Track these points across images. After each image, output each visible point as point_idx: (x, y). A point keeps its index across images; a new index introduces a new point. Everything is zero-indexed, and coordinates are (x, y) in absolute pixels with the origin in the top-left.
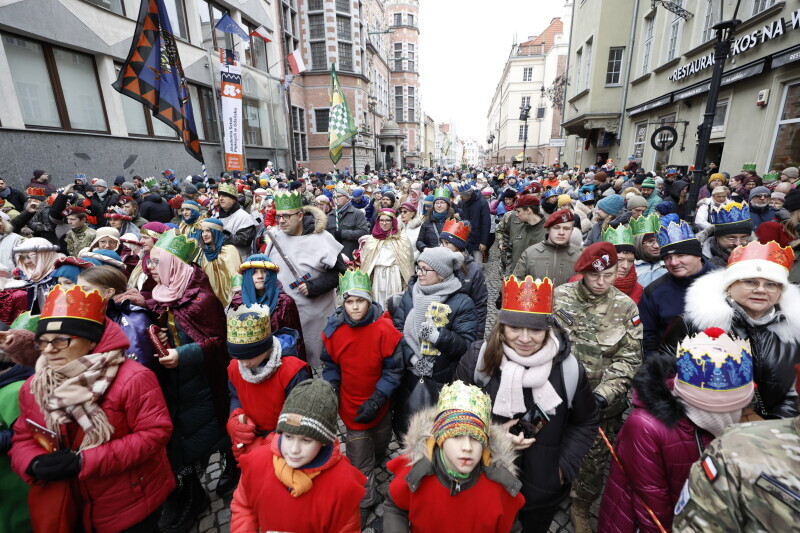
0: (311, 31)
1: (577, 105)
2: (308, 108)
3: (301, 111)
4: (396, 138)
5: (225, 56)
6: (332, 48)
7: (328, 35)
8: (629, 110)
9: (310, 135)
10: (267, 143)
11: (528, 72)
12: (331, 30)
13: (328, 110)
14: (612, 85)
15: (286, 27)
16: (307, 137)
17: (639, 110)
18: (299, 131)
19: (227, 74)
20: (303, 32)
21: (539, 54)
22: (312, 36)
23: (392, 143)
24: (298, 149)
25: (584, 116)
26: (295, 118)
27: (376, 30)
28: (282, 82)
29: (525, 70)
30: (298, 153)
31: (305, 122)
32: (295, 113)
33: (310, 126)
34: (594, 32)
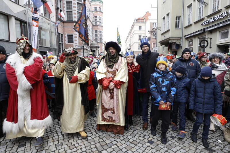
0: (67, 7)
1: (165, 35)
2: (65, 34)
3: (62, 35)
4: (96, 47)
5: (33, 10)
6: (75, 13)
7: (73, 9)
8: (184, 36)
9: (65, 44)
10: (48, 45)
11: (140, 28)
12: (75, 7)
13: (73, 35)
14: (177, 28)
15: (58, 5)
16: (64, 45)
17: (190, 36)
18: (61, 42)
19: (33, 17)
20: (64, 7)
21: (143, 22)
22: (67, 9)
23: (95, 49)
24: (60, 49)
25: (169, 38)
26: (60, 37)
27: (89, 11)
28: (55, 23)
29: (139, 27)
30: (60, 50)
31: (63, 39)
32: (59, 36)
33: (65, 40)
34: (170, 11)
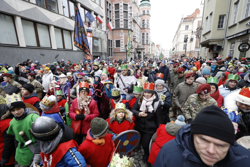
0: (115, 16)
1: (206, 36)
2: (113, 40)
3: (111, 41)
4: (142, 49)
5: (88, 24)
6: (122, 21)
7: (120, 17)
8: (227, 37)
9: (114, 48)
10: (100, 51)
11: (187, 27)
12: (122, 16)
13: (120, 40)
14: (220, 28)
15: (108, 16)
16: (113, 49)
17: (232, 37)
18: (110, 47)
19: (88, 30)
20: (113, 17)
21: (191, 21)
22: (116, 18)
23: (140, 51)
24: (110, 53)
25: (209, 40)
26: (109, 43)
27: (137, 16)
28: (106, 32)
29: (186, 26)
30: (110, 54)
31: (112, 44)
32: (109, 42)
33: (114, 45)
34: (213, 10)
